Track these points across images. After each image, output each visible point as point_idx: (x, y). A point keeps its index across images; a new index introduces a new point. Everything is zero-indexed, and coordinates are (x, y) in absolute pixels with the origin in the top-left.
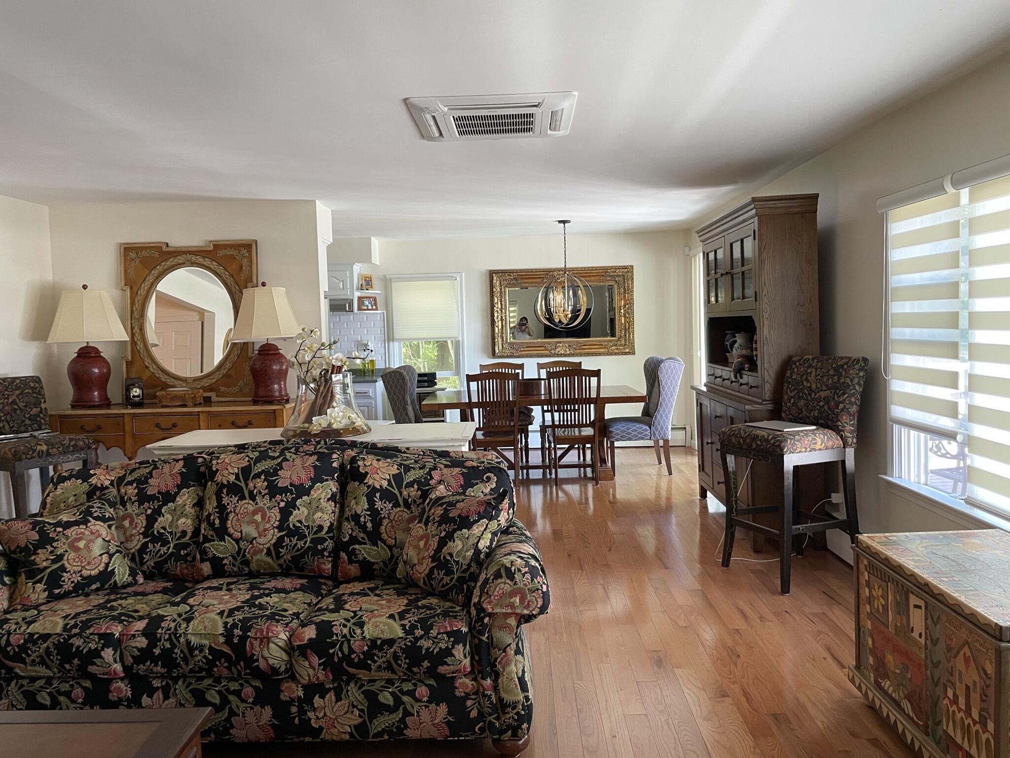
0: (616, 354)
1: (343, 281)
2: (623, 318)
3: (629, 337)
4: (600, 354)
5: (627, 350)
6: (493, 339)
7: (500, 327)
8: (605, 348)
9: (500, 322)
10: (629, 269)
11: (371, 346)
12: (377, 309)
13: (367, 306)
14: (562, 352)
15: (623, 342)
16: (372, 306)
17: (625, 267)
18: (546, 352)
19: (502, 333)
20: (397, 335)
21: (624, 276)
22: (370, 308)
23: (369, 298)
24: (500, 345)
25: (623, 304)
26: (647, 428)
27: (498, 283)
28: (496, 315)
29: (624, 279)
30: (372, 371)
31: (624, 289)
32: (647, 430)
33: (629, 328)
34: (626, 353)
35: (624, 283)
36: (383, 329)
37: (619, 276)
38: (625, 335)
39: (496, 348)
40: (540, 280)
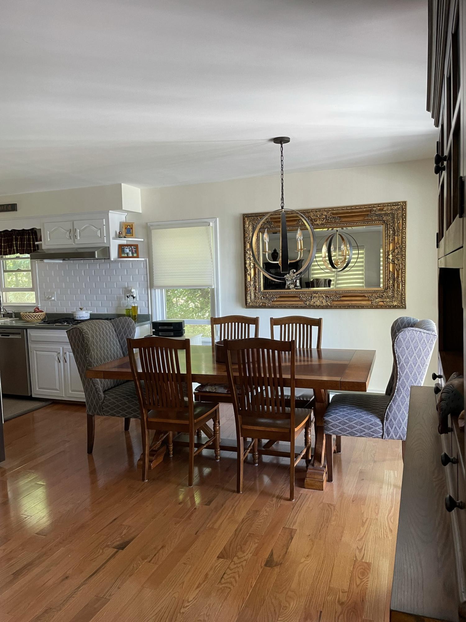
0: (382, 307)
1: (100, 229)
2: (391, 265)
3: (398, 287)
4: (362, 307)
5: (395, 304)
6: (246, 288)
7: (252, 275)
8: (368, 300)
9: (252, 270)
10: (401, 207)
11: (135, 292)
12: (137, 257)
13: (127, 254)
14: (318, 303)
15: (390, 294)
16: (133, 253)
17: (396, 204)
18: (300, 303)
19: (255, 282)
20: (156, 282)
21: (393, 214)
22: (130, 255)
23: (131, 245)
24: (252, 294)
25: (391, 248)
26: (378, 421)
27: (250, 228)
28: (248, 262)
29: (393, 218)
30: (135, 316)
31: (394, 231)
32: (377, 425)
33: (398, 277)
34: (394, 307)
35: (394, 222)
36: (146, 276)
37: (386, 214)
38: (394, 286)
39: (248, 298)
40: (295, 223)
